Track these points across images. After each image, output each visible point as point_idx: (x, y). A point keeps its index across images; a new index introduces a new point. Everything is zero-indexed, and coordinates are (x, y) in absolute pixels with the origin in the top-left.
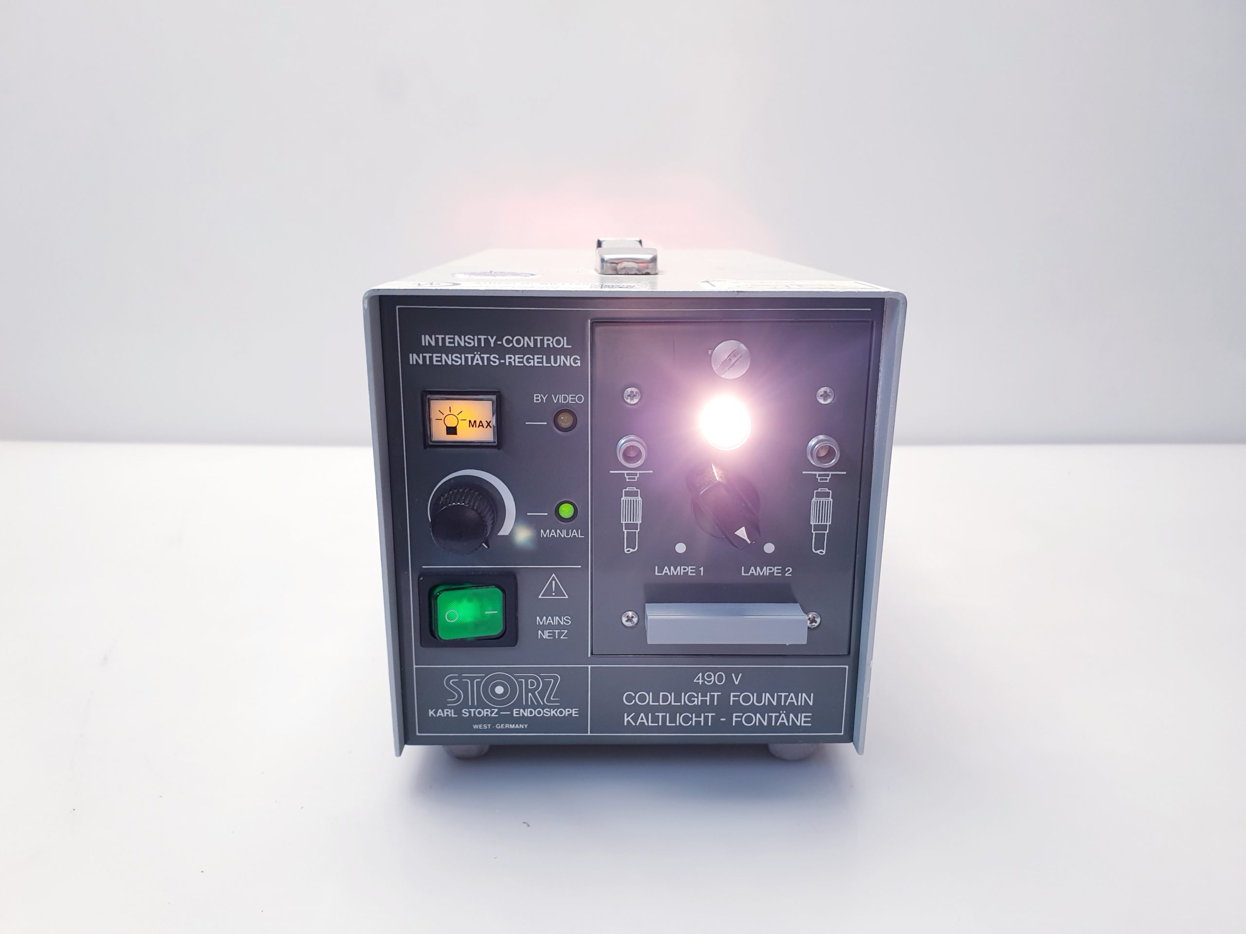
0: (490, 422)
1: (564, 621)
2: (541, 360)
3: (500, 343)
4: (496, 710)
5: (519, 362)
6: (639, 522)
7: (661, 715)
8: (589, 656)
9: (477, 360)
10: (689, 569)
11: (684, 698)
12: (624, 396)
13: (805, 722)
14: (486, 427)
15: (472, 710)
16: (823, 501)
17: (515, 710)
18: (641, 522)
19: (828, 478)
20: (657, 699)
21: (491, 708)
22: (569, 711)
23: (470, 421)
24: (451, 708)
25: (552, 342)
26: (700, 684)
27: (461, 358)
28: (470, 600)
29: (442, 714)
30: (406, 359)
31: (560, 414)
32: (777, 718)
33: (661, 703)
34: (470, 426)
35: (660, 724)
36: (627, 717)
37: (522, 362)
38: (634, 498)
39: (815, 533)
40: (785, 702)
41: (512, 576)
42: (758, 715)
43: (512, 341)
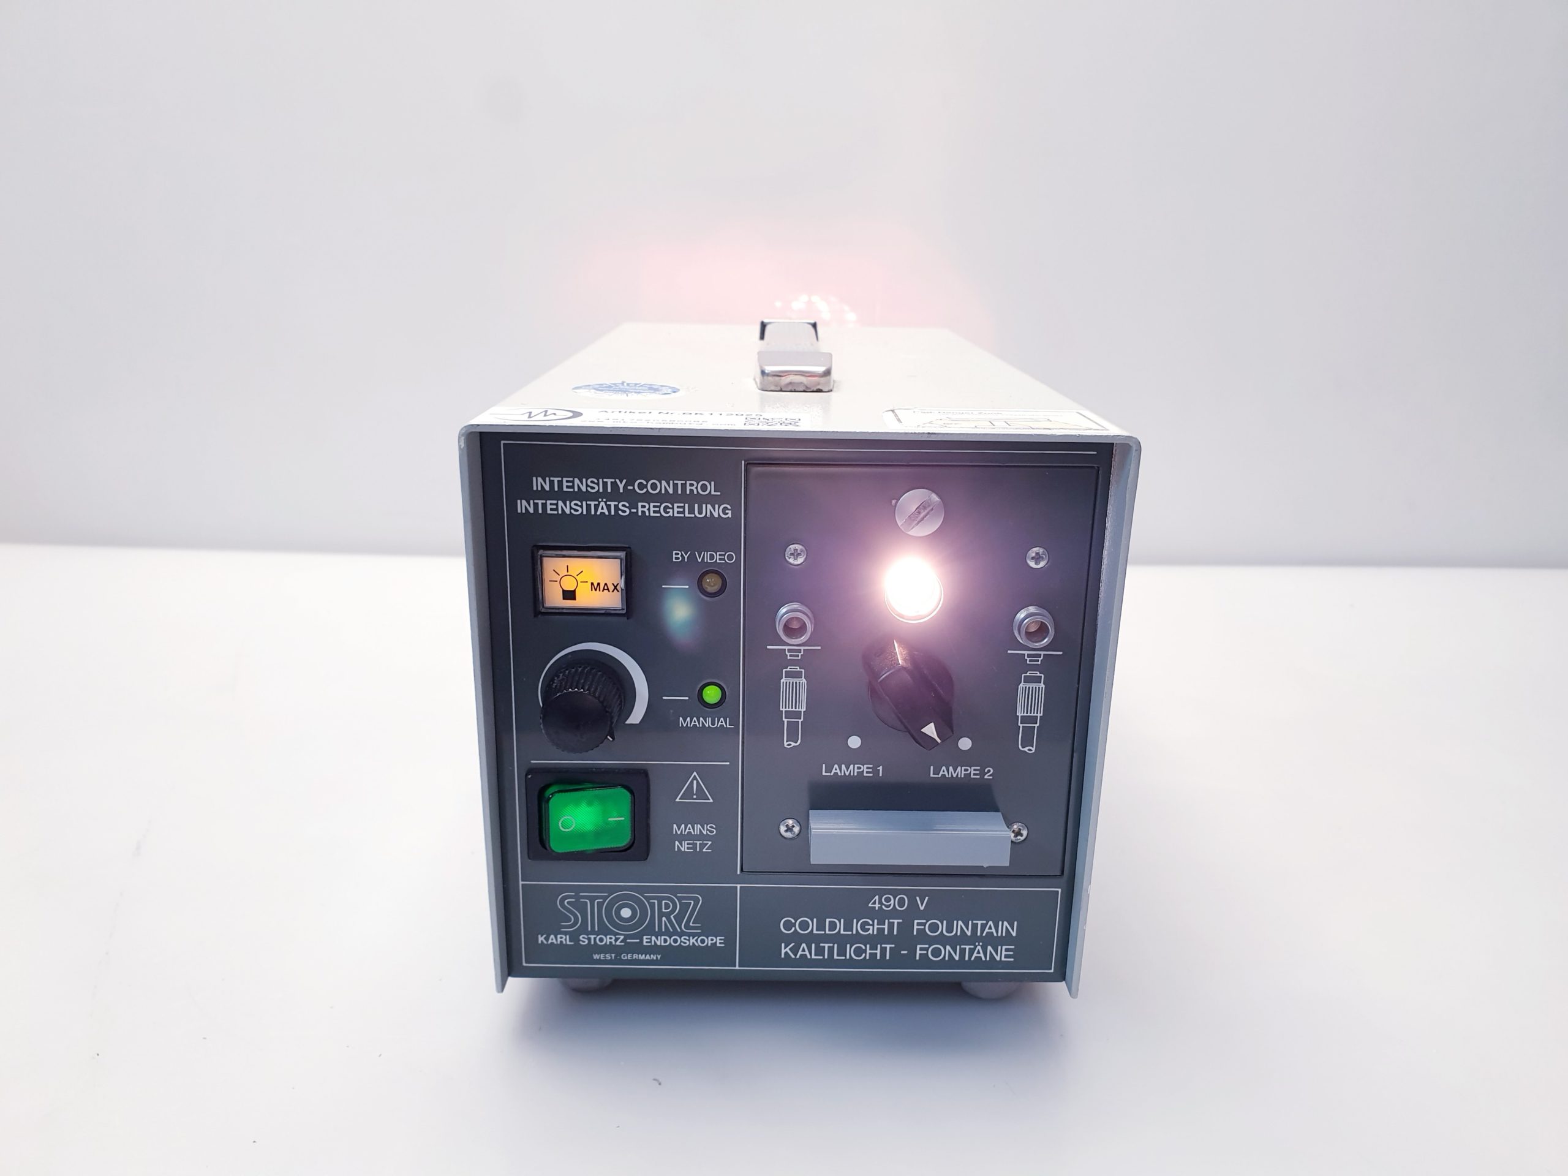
0: (618, 584)
1: (707, 830)
2: (682, 510)
3: (631, 488)
4: (622, 937)
5: (655, 512)
6: (803, 709)
7: (826, 945)
8: (739, 873)
9: (602, 508)
10: (864, 769)
11: (856, 926)
12: (786, 555)
13: (1006, 956)
14: (613, 591)
15: (592, 937)
16: (1033, 688)
17: (645, 937)
18: (805, 710)
19: (1040, 659)
20: (821, 927)
21: (615, 934)
22: (712, 940)
23: (592, 584)
24: (565, 933)
25: (697, 488)
26: (877, 908)
27: (581, 507)
28: (590, 804)
29: (554, 941)
30: (512, 506)
31: (705, 575)
32: (972, 952)
33: (827, 932)
34: (592, 590)
35: (826, 957)
36: (785, 948)
37: (659, 512)
38: (797, 680)
39: (1023, 726)
40: (982, 932)
41: (642, 774)
42: (948, 948)
43: (646, 486)
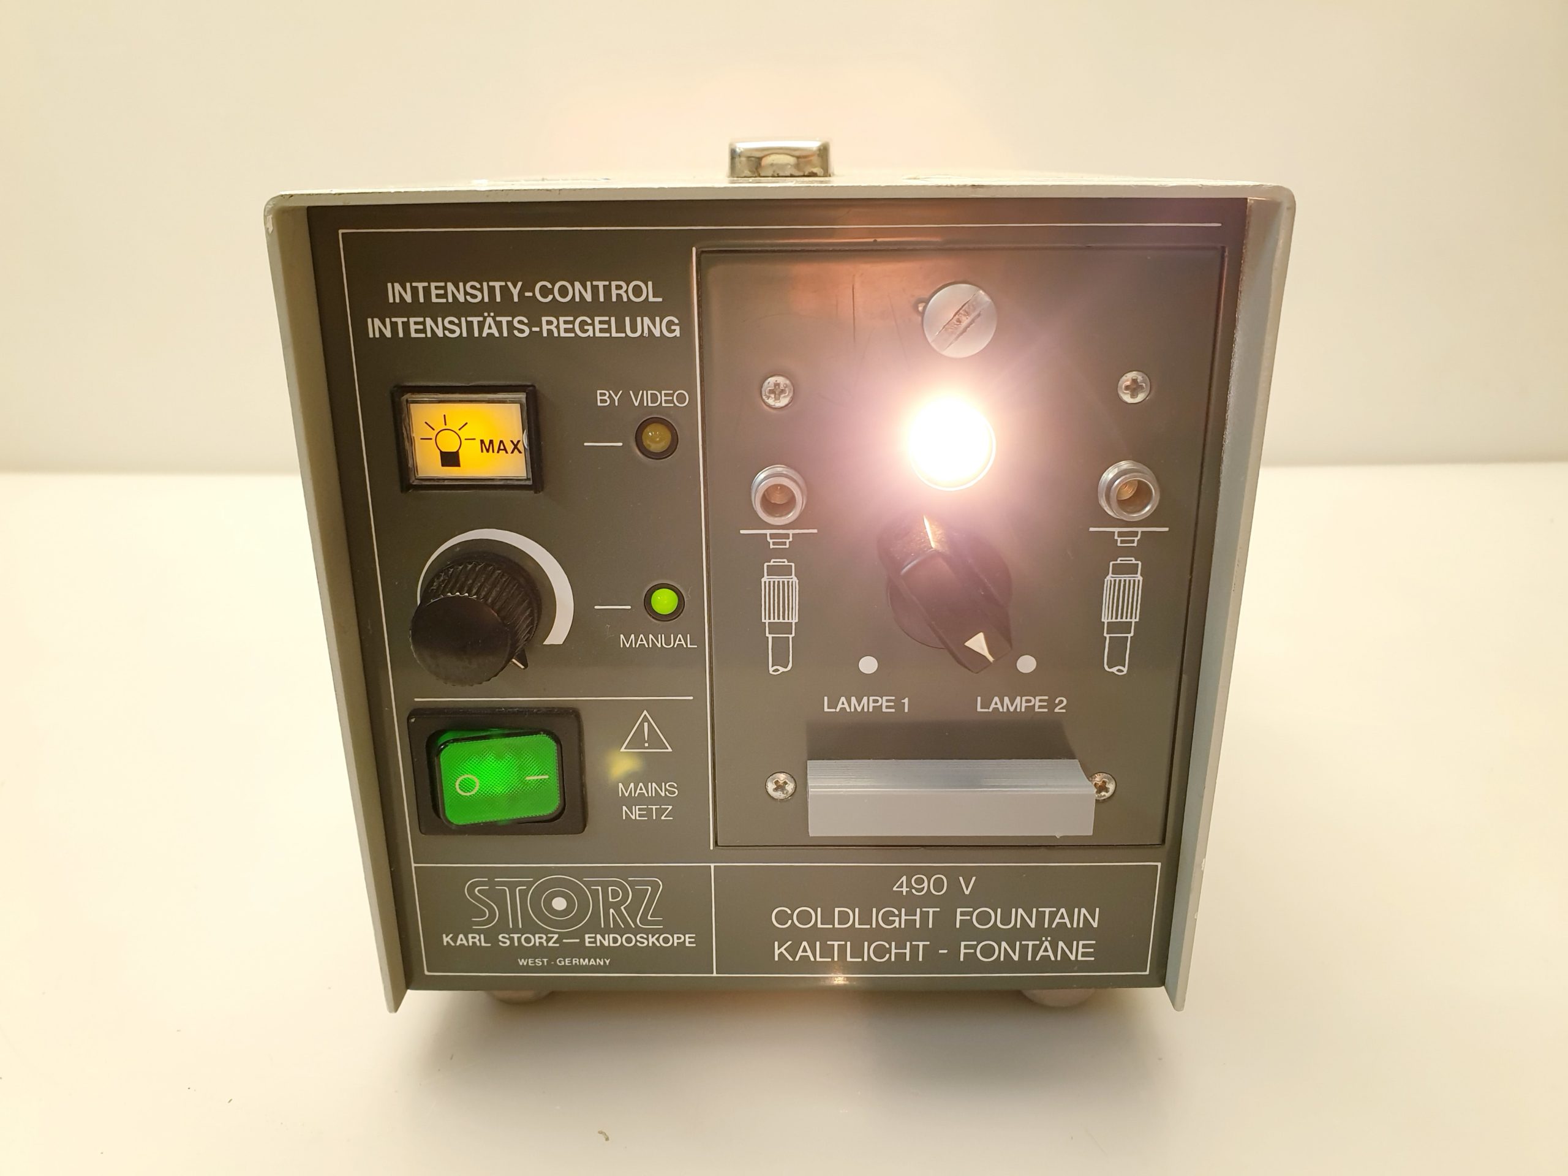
0: (519, 441)
1: (666, 790)
2: (606, 326)
3: (530, 294)
4: (556, 936)
5: (566, 330)
6: (795, 620)
7: (836, 944)
8: (712, 848)
9: (490, 328)
10: (883, 702)
11: (877, 917)
12: (763, 393)
13: (1084, 955)
14: (512, 452)
15: (516, 936)
16: (1125, 581)
17: (587, 936)
18: (797, 621)
19: (1136, 539)
20: (828, 918)
21: (546, 932)
22: (679, 938)
23: (482, 442)
24: (479, 932)
25: (626, 292)
26: (904, 893)
27: (459, 325)
28: (499, 756)
29: (465, 942)
30: (361, 329)
31: (646, 426)
32: (1036, 949)
33: (837, 926)
34: (482, 451)
35: (836, 959)
36: (779, 948)
37: (572, 330)
38: (785, 578)
39: (1110, 637)
40: (1050, 923)
41: (572, 714)
42: (1004, 944)
43: (551, 291)
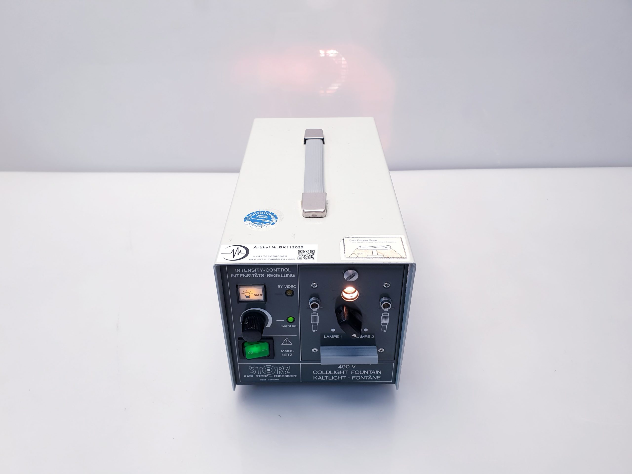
1: (291, 351)
2: (280, 275)
3: (265, 270)
4: (268, 376)
5: (272, 276)
6: (318, 323)
7: (326, 377)
8: (300, 361)
9: (256, 276)
10: (336, 336)
11: (335, 372)
12: (312, 286)
13: (378, 378)
14: (260, 296)
15: (259, 376)
16: (386, 316)
19: (387, 310)
20: (325, 372)
21: (266, 375)
22: (294, 376)
23: (254, 294)
24: (252, 375)
25: (284, 270)
26: (341, 368)
27: (250, 275)
28: (257, 347)
29: (249, 377)
30: (230, 276)
31: (288, 291)
32: (368, 377)
33: (326, 373)
35: (326, 379)
36: (315, 377)
38: (316, 316)
39: (383, 326)
40: (371, 373)
41: (272, 338)
42: (361, 377)
43: (269, 270)
